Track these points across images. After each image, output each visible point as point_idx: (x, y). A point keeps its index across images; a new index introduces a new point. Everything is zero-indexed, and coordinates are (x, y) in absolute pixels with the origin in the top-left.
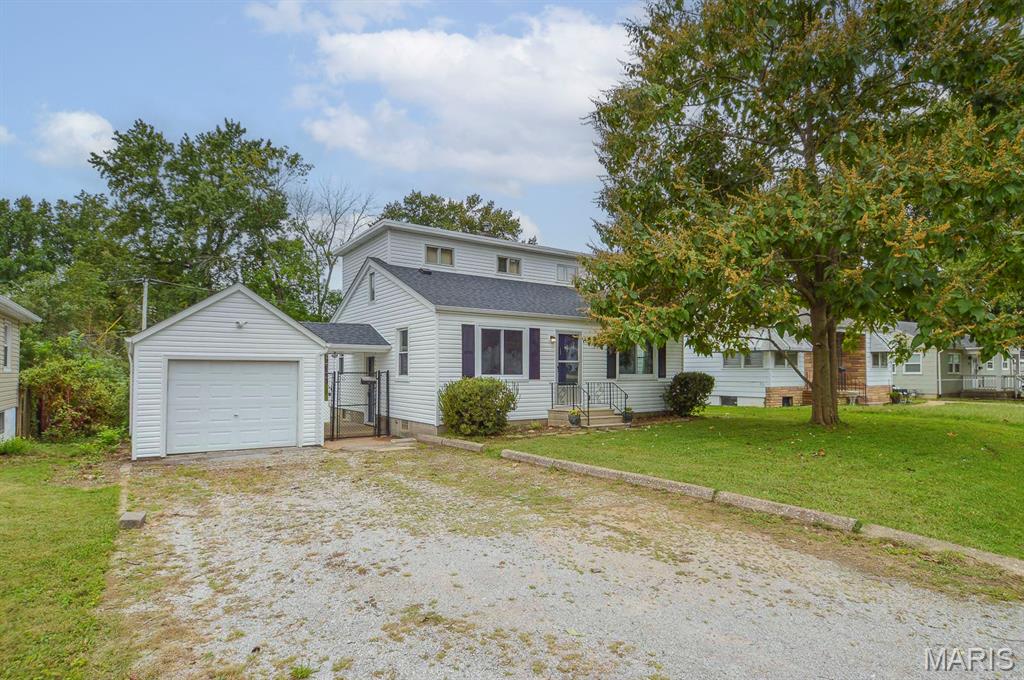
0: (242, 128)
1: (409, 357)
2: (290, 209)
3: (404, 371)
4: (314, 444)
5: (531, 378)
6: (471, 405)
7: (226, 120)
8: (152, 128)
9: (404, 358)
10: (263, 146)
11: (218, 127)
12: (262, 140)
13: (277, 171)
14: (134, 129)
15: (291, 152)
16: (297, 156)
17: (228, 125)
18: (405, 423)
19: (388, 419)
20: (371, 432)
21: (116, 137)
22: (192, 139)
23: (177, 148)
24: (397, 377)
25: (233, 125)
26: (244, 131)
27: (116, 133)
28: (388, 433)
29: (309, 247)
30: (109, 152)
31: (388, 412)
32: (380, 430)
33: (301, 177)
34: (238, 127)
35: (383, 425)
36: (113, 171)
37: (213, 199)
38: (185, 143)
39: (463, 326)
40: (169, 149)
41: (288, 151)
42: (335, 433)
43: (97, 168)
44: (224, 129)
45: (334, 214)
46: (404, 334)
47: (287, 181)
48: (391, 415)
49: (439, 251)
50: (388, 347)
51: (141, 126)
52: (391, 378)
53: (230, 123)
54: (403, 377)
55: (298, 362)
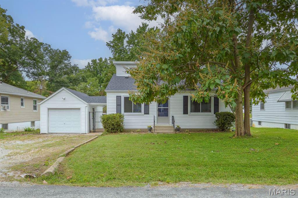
4: (84, 133)
5: (145, 114)
8: (122, 31)
10: (155, 29)
17: (143, 24)
21: (113, 36)
22: (134, 31)
23: (129, 36)
27: (113, 34)
30: (110, 41)
34: (146, 24)
36: (113, 47)
38: (131, 33)
39: (117, 96)
43: (108, 47)
51: (119, 31)
55: (80, 109)
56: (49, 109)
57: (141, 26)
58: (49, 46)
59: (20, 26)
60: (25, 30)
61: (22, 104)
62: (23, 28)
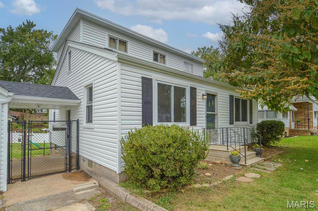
0: (34, 24)
1: (94, 108)
3: (89, 120)
6: (163, 159)
7: (27, 20)
9: (90, 109)
10: (44, 32)
11: (23, 23)
12: (43, 30)
13: (49, 42)
16: (56, 35)
18: (91, 163)
19: (78, 156)
20: (63, 168)
24: (85, 125)
25: (30, 22)
26: (35, 25)
28: (78, 167)
31: (78, 151)
32: (70, 166)
34: (32, 23)
35: (74, 161)
39: (142, 78)
41: (53, 33)
42: (26, 173)
44: (26, 23)
46: (90, 89)
48: (80, 154)
49: (118, 42)
50: (78, 101)
52: (80, 125)
53: (29, 21)
54: (89, 125)
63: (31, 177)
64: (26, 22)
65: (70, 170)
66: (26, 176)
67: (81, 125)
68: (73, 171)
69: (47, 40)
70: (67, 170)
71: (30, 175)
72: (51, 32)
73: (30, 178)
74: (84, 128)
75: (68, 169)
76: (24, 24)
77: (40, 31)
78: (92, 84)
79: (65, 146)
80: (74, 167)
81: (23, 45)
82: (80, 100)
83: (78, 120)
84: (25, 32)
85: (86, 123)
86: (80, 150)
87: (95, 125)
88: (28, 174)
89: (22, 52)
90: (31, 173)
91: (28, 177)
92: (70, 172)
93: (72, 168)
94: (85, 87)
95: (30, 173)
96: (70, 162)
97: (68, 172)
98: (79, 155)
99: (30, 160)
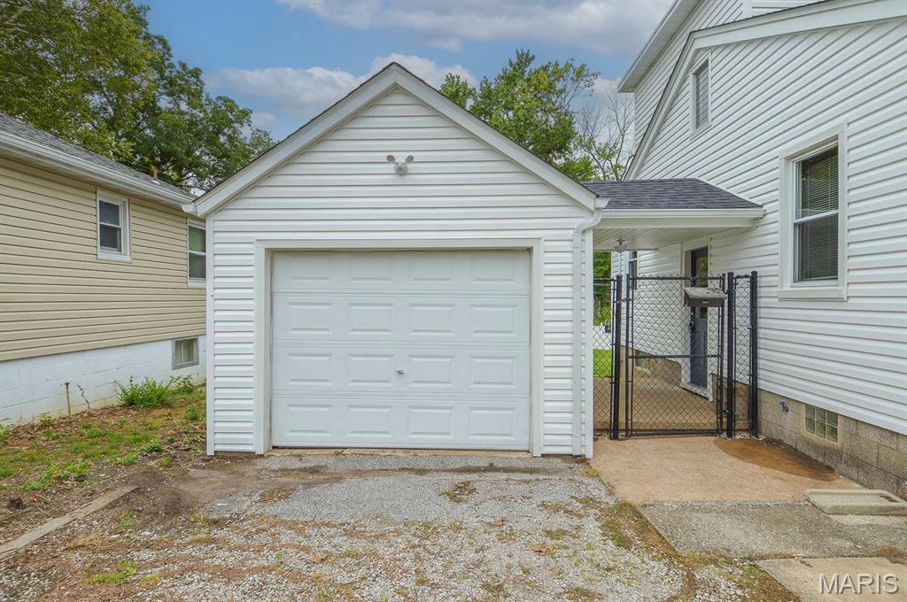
0: (531, 56)
2: (578, 128)
4: (568, 450)
7: (517, 52)
8: (458, 77)
10: (551, 68)
11: (510, 60)
12: (550, 63)
13: (564, 90)
14: (445, 83)
15: (577, 65)
16: (583, 67)
18: (825, 419)
19: (754, 392)
22: (491, 80)
23: (478, 92)
25: (523, 55)
26: (533, 58)
29: (595, 163)
31: (754, 374)
32: (732, 418)
33: (587, 88)
34: (528, 55)
35: (741, 406)
37: (505, 129)
38: (484, 85)
40: (470, 93)
41: (574, 64)
42: (622, 418)
45: (622, 125)
47: (573, 97)
48: (762, 384)
50: (749, 213)
51: (450, 79)
52: (766, 292)
53: (520, 52)
54: (817, 288)
55: (529, 250)
56: (274, 254)
57: (515, 60)
58: (266, 134)
59: (190, 68)
60: (201, 78)
61: (110, 238)
62: (196, 73)
63: (631, 433)
64: (516, 56)
65: (730, 432)
66: (622, 426)
67: (762, 290)
68: (738, 437)
69: (559, 86)
70: (723, 430)
71: (630, 425)
72: (570, 62)
73: (632, 435)
74: (782, 300)
75: (725, 427)
76: (511, 64)
77: (545, 69)
78: (836, 138)
79: (718, 356)
80: (741, 423)
81: (511, 114)
82: (761, 207)
83: (754, 273)
84: (514, 81)
85: (795, 282)
86: (761, 373)
87: (851, 287)
88: (627, 424)
89: (511, 130)
90: (634, 420)
91: (627, 430)
92: (730, 435)
93: (737, 427)
94: (788, 159)
95: (631, 420)
96: (731, 404)
97: (724, 435)
98: (757, 389)
99: (630, 384)
